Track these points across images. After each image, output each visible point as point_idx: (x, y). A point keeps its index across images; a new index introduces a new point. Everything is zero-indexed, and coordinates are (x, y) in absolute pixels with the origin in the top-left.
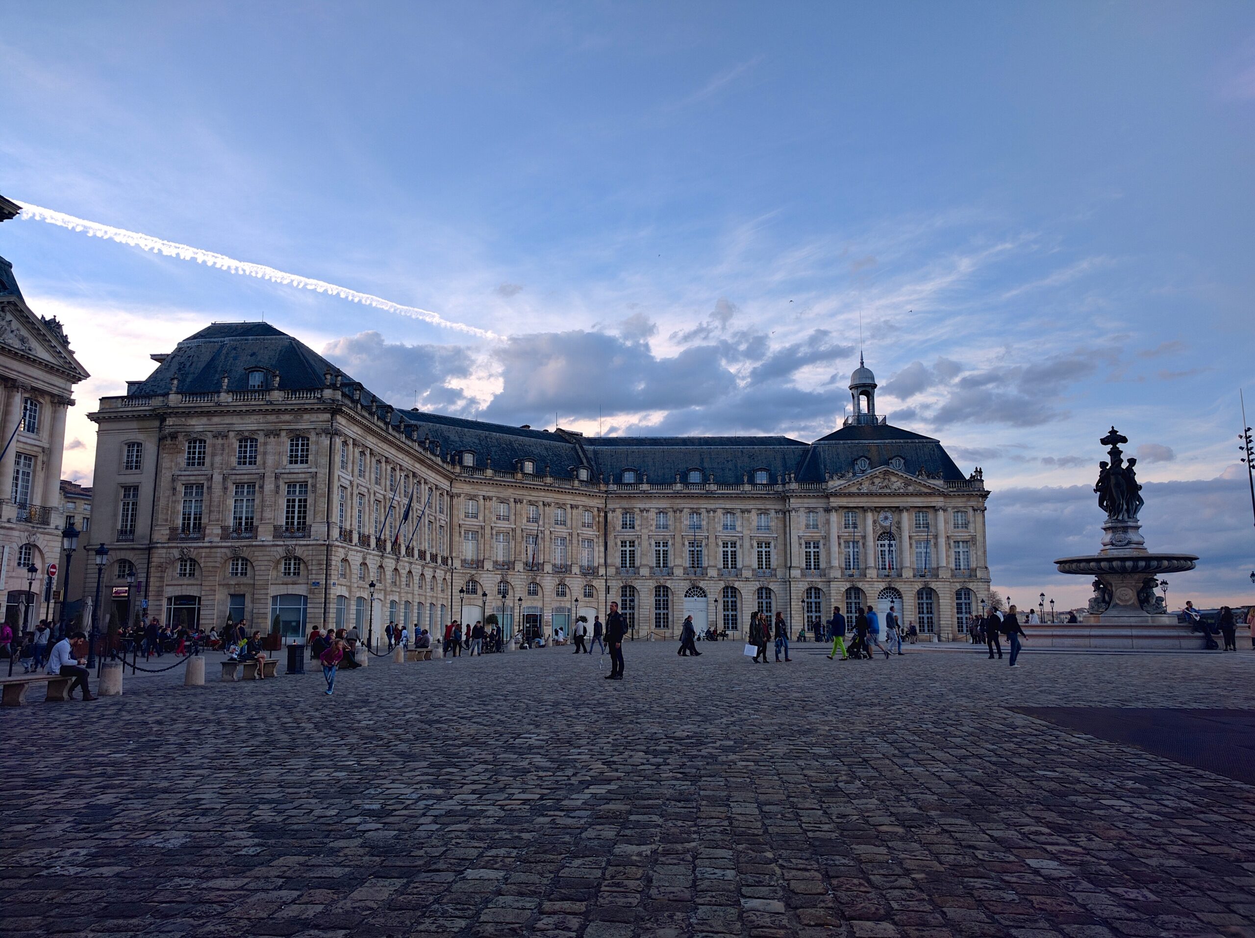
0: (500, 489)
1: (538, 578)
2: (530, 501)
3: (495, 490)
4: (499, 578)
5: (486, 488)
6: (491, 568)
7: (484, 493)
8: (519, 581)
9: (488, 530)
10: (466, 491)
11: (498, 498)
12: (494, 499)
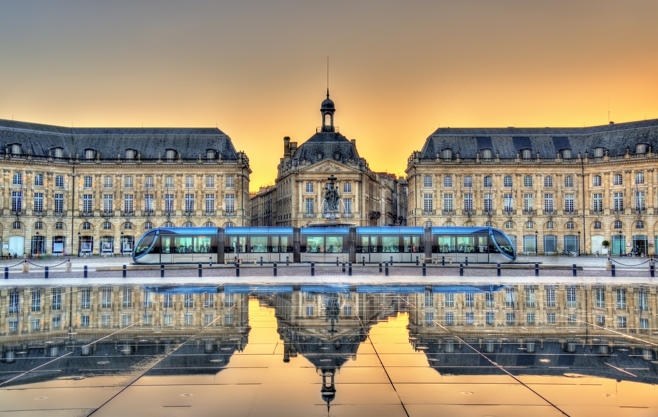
0: (615, 167)
1: (643, 218)
2: (637, 171)
3: (611, 168)
4: (614, 219)
5: (605, 168)
6: (609, 214)
7: (604, 171)
8: (628, 220)
9: (607, 192)
10: (592, 171)
11: (614, 172)
12: (611, 173)
